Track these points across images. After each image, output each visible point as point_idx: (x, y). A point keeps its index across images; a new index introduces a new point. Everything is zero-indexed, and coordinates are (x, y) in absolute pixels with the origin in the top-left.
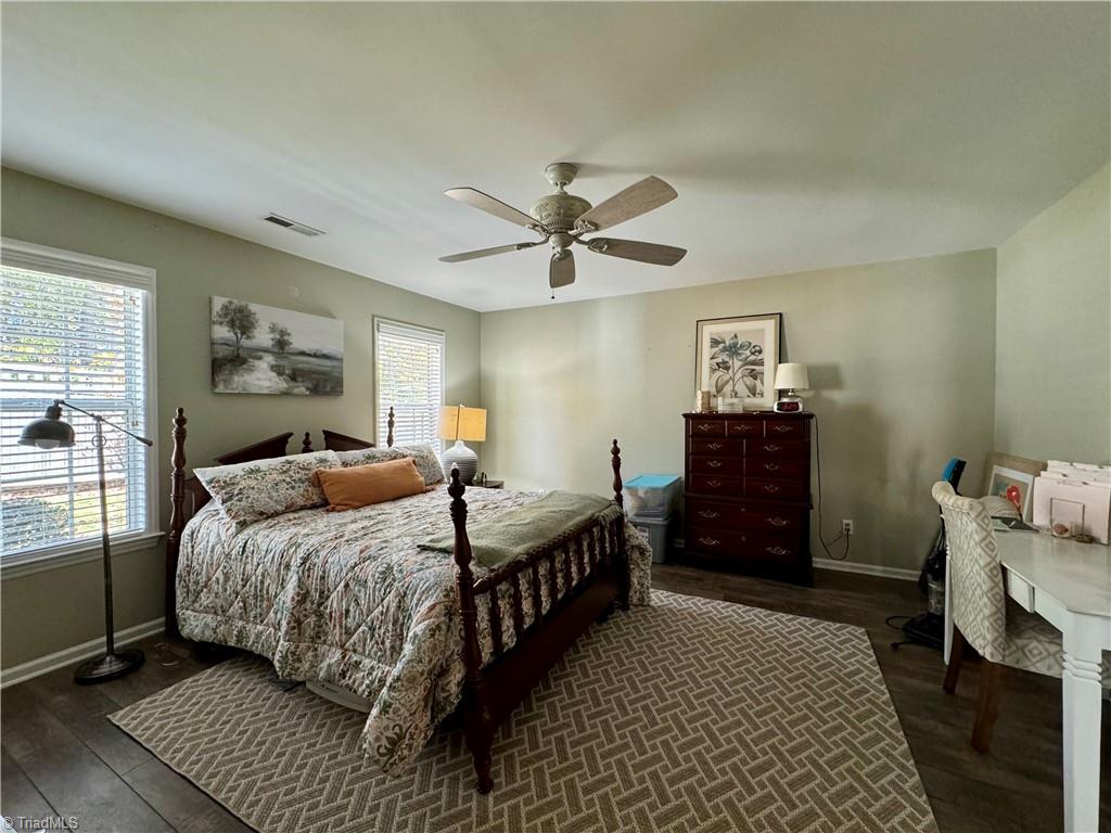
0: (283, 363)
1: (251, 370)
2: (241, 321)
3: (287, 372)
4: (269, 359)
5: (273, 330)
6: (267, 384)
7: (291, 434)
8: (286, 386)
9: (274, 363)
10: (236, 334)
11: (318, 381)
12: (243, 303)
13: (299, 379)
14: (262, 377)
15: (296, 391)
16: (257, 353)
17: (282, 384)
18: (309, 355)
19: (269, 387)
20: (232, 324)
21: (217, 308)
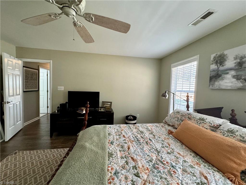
1: (223, 79)
2: (220, 60)
3: (243, 78)
4: (233, 73)
5: (236, 59)
6: (230, 84)
7: (223, 108)
8: (242, 85)
9: (235, 74)
10: (218, 66)
16: (226, 72)
19: (230, 86)
20: (217, 63)
21: (212, 58)
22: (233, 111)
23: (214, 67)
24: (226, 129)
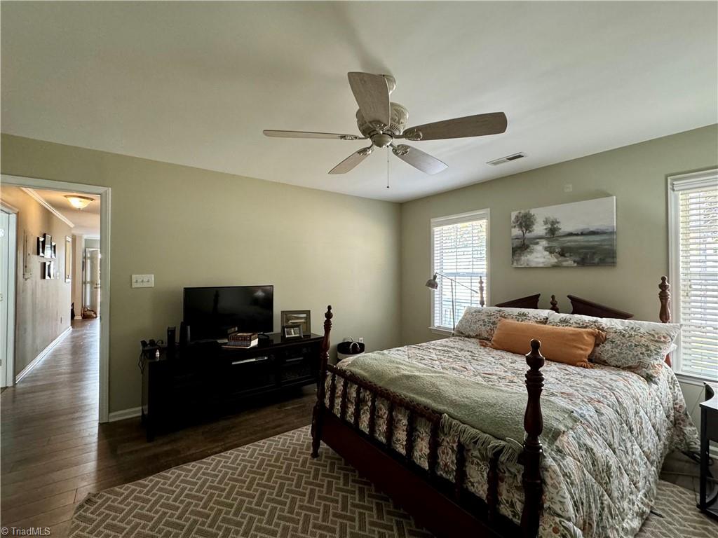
0: (555, 244)
1: (531, 252)
2: (526, 222)
3: (557, 250)
4: (544, 243)
5: (546, 223)
6: (542, 260)
7: (538, 296)
8: (556, 260)
9: (547, 245)
10: (523, 231)
11: (586, 254)
12: (527, 211)
13: (567, 255)
14: (539, 256)
15: (565, 264)
16: (535, 240)
17: (553, 260)
18: (577, 235)
19: (543, 263)
20: (520, 226)
21: (513, 218)
22: (553, 297)
23: (516, 232)
24: (558, 320)
